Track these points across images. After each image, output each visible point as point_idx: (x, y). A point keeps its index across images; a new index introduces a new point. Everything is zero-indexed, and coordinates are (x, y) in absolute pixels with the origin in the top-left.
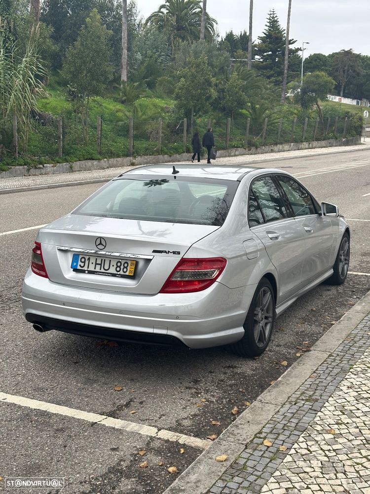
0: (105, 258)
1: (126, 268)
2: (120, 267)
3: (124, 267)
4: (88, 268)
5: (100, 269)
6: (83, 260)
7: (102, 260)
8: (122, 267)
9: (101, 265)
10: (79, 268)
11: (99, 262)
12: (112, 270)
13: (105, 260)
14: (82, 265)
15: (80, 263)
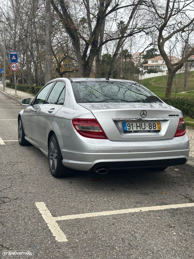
0: (142, 123)
1: (155, 126)
2: (151, 126)
3: (154, 126)
4: (133, 129)
5: (140, 129)
6: (129, 125)
7: (140, 124)
8: (152, 126)
9: (140, 126)
10: (128, 130)
11: (138, 125)
12: (147, 129)
13: (141, 124)
14: (129, 128)
15: (127, 127)
